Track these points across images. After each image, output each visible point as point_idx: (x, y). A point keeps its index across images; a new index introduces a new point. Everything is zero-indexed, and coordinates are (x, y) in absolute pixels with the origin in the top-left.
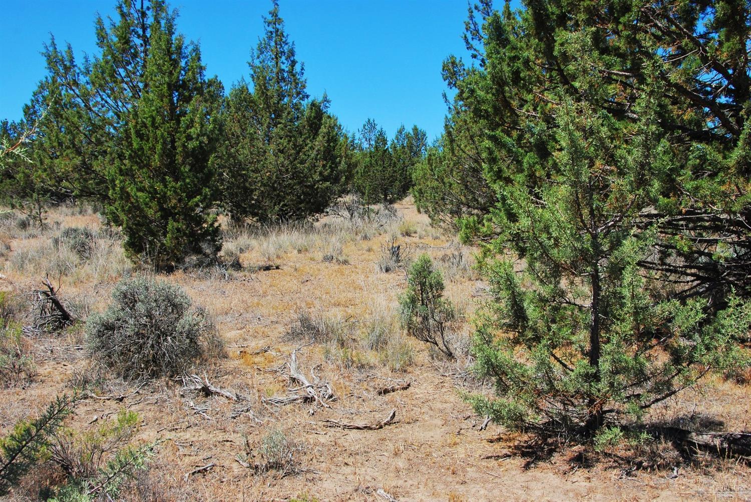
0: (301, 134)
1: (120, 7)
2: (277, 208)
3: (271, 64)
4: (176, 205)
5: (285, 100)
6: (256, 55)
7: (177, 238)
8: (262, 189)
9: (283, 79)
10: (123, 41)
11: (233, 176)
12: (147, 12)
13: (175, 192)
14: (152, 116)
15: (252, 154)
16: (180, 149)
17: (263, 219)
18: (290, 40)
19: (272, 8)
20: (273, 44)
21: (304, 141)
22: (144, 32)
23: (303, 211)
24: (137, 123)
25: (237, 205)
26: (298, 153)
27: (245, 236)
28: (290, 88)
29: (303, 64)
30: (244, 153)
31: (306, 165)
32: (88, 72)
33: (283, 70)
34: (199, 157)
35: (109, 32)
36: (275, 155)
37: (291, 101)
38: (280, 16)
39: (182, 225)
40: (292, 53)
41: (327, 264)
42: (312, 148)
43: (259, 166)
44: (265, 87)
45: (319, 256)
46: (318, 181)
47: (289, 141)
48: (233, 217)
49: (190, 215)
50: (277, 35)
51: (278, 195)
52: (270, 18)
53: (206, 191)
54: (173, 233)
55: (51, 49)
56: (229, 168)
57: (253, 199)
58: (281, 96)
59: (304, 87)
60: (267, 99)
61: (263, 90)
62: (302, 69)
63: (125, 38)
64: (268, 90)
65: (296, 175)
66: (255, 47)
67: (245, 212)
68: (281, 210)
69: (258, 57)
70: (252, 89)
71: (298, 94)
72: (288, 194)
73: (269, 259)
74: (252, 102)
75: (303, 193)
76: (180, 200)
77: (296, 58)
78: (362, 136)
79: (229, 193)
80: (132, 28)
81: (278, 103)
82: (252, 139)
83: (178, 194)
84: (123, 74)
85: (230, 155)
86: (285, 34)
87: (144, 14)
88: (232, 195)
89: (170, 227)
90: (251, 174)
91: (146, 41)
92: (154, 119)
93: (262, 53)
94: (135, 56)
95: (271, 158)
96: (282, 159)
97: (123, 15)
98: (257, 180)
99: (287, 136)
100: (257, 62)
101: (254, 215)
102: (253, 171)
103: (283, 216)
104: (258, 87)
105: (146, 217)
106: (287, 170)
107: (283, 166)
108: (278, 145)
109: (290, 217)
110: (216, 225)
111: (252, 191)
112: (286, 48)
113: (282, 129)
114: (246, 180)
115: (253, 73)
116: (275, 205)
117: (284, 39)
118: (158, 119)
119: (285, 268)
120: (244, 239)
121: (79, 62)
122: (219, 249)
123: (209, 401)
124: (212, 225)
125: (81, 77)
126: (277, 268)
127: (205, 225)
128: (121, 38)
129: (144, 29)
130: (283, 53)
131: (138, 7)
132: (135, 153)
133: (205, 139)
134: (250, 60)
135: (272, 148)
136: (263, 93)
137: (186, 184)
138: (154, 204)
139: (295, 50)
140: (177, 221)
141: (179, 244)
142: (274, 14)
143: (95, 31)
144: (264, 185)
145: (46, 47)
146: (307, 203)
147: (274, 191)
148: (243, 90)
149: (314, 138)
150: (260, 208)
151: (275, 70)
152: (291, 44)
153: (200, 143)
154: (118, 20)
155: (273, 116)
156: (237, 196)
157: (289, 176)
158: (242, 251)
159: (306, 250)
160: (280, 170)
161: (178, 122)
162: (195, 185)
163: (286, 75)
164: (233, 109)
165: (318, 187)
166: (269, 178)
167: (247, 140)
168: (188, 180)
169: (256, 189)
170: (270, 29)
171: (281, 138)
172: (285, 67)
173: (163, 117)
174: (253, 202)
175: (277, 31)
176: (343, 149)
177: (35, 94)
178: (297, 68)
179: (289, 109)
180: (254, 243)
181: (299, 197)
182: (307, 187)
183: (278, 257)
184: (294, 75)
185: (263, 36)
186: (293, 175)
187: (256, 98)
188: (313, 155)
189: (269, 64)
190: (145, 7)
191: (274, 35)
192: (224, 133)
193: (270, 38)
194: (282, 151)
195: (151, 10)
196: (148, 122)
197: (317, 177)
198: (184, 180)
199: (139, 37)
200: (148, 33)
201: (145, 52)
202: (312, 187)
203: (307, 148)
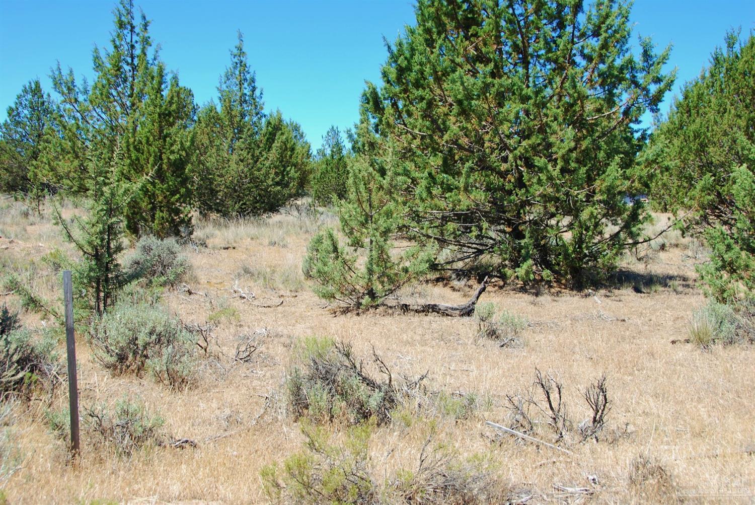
0: (259, 147)
1: (114, 41)
2: (237, 206)
3: (237, 88)
4: (162, 200)
5: (246, 118)
6: (223, 81)
7: (162, 224)
8: (225, 190)
9: (245, 101)
10: (116, 69)
11: (202, 180)
12: (136, 45)
13: (162, 191)
14: (146, 136)
15: (217, 161)
16: (165, 161)
17: (225, 214)
18: (251, 71)
19: (237, 43)
20: (237, 73)
21: (260, 153)
22: (132, 61)
23: (258, 209)
24: (135, 140)
25: (204, 203)
26: (256, 162)
27: (211, 226)
28: (251, 109)
29: (262, 90)
30: (211, 161)
31: (262, 172)
32: (86, 92)
33: (246, 94)
34: (178, 166)
35: (104, 60)
36: (237, 163)
37: (251, 120)
38: (243, 50)
39: (165, 215)
40: (253, 81)
41: (271, 247)
42: (267, 159)
43: (224, 172)
44: (230, 108)
45: (266, 241)
46: (271, 186)
47: (248, 153)
48: (201, 213)
49: (172, 208)
50: (241, 66)
51: (239, 196)
52: (235, 51)
53: (183, 190)
54: (159, 220)
55: (57, 73)
56: (199, 173)
57: (217, 198)
58: (243, 116)
59: (262, 108)
60: (232, 117)
61: (229, 110)
62: (261, 94)
63: (118, 66)
64: (232, 110)
65: (253, 180)
66: (223, 74)
67: (210, 208)
68: (240, 208)
69: (225, 83)
70: (219, 109)
71: (257, 114)
72: (247, 196)
73: (228, 242)
74: (219, 119)
75: (259, 195)
76: (165, 197)
77: (257, 84)
78: (325, 143)
79: (198, 193)
80: (122, 58)
81: (240, 121)
82: (218, 150)
83: (164, 193)
84: (115, 93)
85: (200, 162)
86: (248, 65)
87: (133, 47)
88: (201, 195)
89: (157, 216)
90: (217, 178)
91: (134, 68)
92: (148, 138)
93: (228, 79)
94: (125, 81)
95: (233, 165)
96: (242, 167)
97: (116, 47)
98: (221, 185)
99: (247, 148)
100: (224, 87)
101: (218, 211)
102: (218, 176)
103: (242, 212)
104: (224, 108)
105: (140, 208)
106: (246, 176)
107: (243, 173)
108: (239, 155)
109: (248, 214)
110: (190, 215)
111: (217, 192)
112: (248, 76)
113: (243, 143)
114: (211, 183)
115: (220, 95)
116: (236, 203)
117: (247, 69)
118: (151, 138)
119: (240, 249)
120: (210, 229)
121: (79, 83)
122: (191, 233)
123: (192, 296)
124: (186, 215)
125: (80, 95)
126: (234, 248)
127: (181, 215)
128: (114, 66)
129: (133, 58)
130: (245, 80)
131: (129, 40)
132: (133, 162)
133: (184, 153)
134: (218, 85)
135: (235, 157)
136: (228, 113)
137: (169, 186)
138: (146, 199)
139: (256, 78)
140: (162, 212)
141: (163, 228)
142: (240, 49)
143: (92, 58)
144: (227, 187)
145: (53, 71)
146: (263, 203)
147: (235, 191)
148: (212, 109)
149: (269, 150)
150: (224, 206)
151: (239, 94)
152: (252, 73)
153: (180, 155)
154: (111, 50)
155: (236, 131)
156: (205, 196)
157: (247, 180)
158: (208, 237)
159: (257, 238)
160: (240, 176)
161: (165, 141)
162: (176, 186)
163: (247, 98)
164: (203, 125)
165: (271, 191)
166: (232, 182)
167: (214, 150)
168: (170, 183)
169: (220, 191)
170: (236, 60)
171: (242, 150)
172: (247, 91)
173: (154, 136)
174: (218, 201)
175: (241, 62)
176: (300, 157)
177: (19, 97)
178: (257, 93)
179: (249, 127)
180: (217, 232)
181: (255, 198)
182: (262, 190)
183: (235, 242)
184: (254, 99)
185: (230, 65)
186: (251, 180)
187: (222, 117)
188: (267, 165)
189: (234, 89)
190: (134, 41)
191: (239, 65)
192: (195, 144)
193: (235, 68)
194: (242, 161)
195: (139, 43)
196: (144, 141)
197: (270, 182)
198: (168, 183)
199: (128, 64)
200: (136, 62)
201: (133, 77)
202: (266, 190)
203: (262, 159)
